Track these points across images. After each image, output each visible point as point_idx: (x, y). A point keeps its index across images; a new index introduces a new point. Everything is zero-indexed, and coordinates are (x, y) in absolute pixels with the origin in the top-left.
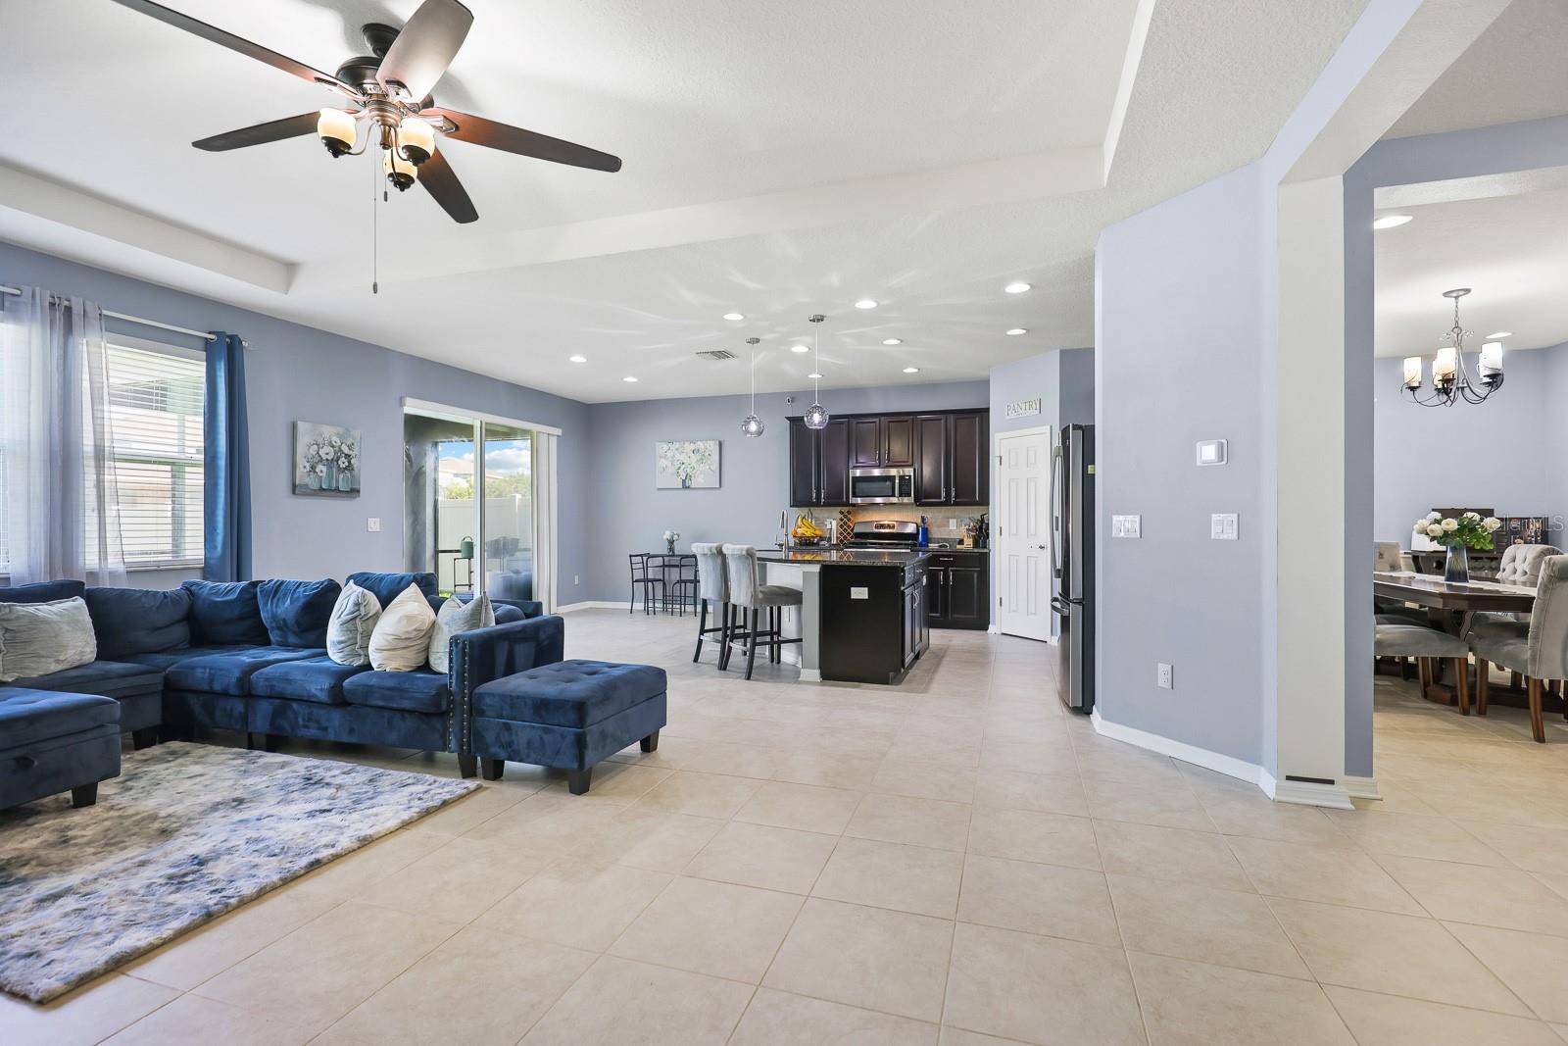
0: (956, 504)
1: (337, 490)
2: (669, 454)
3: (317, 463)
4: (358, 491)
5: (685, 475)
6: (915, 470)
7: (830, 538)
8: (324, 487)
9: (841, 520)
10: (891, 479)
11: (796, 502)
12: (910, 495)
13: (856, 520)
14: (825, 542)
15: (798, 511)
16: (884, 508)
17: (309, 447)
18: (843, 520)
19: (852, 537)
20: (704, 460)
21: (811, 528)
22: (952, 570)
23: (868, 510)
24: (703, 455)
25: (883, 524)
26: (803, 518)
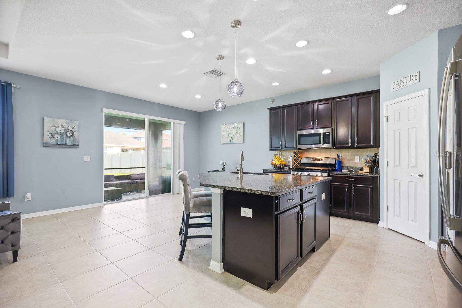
0: (358, 147)
1: (66, 145)
2: (225, 130)
3: (55, 134)
4: (78, 145)
5: (231, 138)
6: (332, 130)
7: (289, 166)
8: (58, 143)
9: (294, 156)
10: (319, 135)
11: (272, 148)
12: (329, 143)
13: (302, 157)
14: (287, 168)
15: (274, 152)
16: (317, 150)
17: (51, 127)
18: (296, 156)
19: (300, 165)
20: (237, 131)
21: (280, 160)
22: (353, 186)
23: (307, 151)
24: (237, 129)
25: (316, 159)
26: (277, 155)
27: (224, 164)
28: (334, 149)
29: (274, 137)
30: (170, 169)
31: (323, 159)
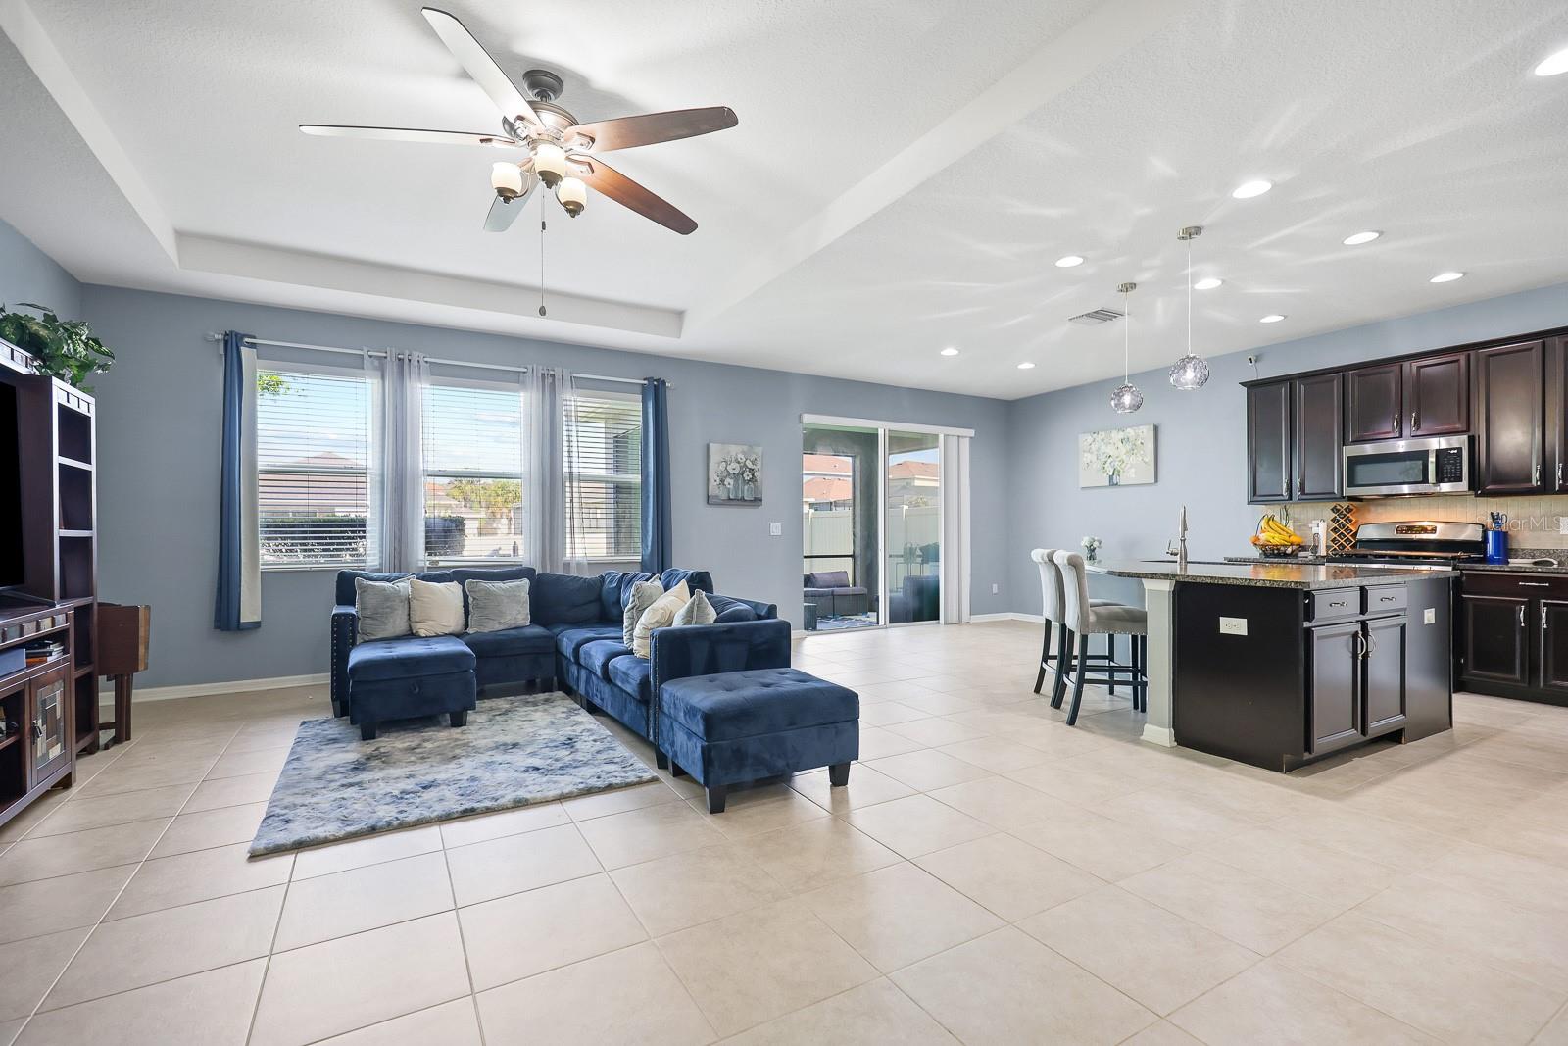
1: (742, 499)
2: (1094, 447)
3: (726, 477)
4: (761, 500)
5: (1112, 470)
6: (1472, 441)
7: (1315, 548)
8: (731, 497)
9: (1334, 520)
10: (1423, 455)
11: (1256, 496)
12: (1460, 479)
13: (1361, 521)
14: (1309, 554)
15: (1262, 509)
16: (1415, 501)
17: (719, 463)
18: (1338, 521)
19: (1354, 546)
20: (1135, 451)
21: (1282, 532)
22: (1545, 604)
23: (1381, 505)
24: (1135, 444)
25: (1414, 527)
26: (1272, 518)
27: (1095, 544)
28: (1477, 496)
29: (1262, 465)
30: (937, 560)
31: (1439, 526)
